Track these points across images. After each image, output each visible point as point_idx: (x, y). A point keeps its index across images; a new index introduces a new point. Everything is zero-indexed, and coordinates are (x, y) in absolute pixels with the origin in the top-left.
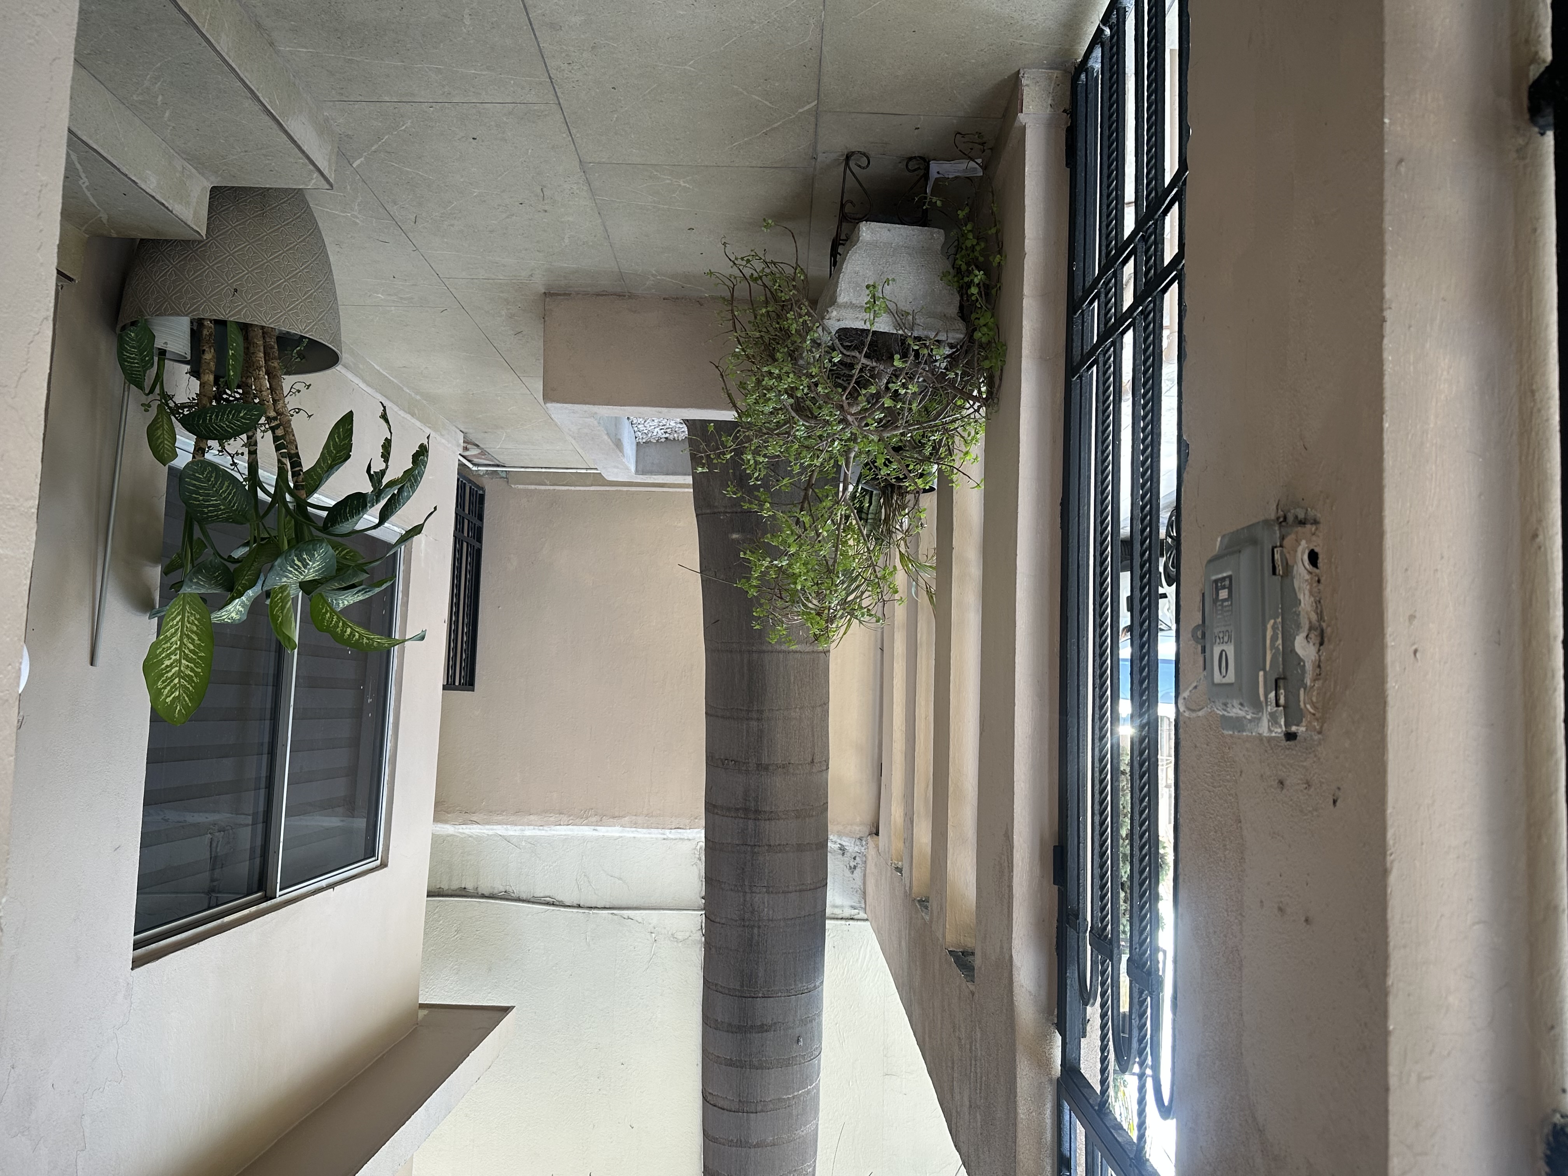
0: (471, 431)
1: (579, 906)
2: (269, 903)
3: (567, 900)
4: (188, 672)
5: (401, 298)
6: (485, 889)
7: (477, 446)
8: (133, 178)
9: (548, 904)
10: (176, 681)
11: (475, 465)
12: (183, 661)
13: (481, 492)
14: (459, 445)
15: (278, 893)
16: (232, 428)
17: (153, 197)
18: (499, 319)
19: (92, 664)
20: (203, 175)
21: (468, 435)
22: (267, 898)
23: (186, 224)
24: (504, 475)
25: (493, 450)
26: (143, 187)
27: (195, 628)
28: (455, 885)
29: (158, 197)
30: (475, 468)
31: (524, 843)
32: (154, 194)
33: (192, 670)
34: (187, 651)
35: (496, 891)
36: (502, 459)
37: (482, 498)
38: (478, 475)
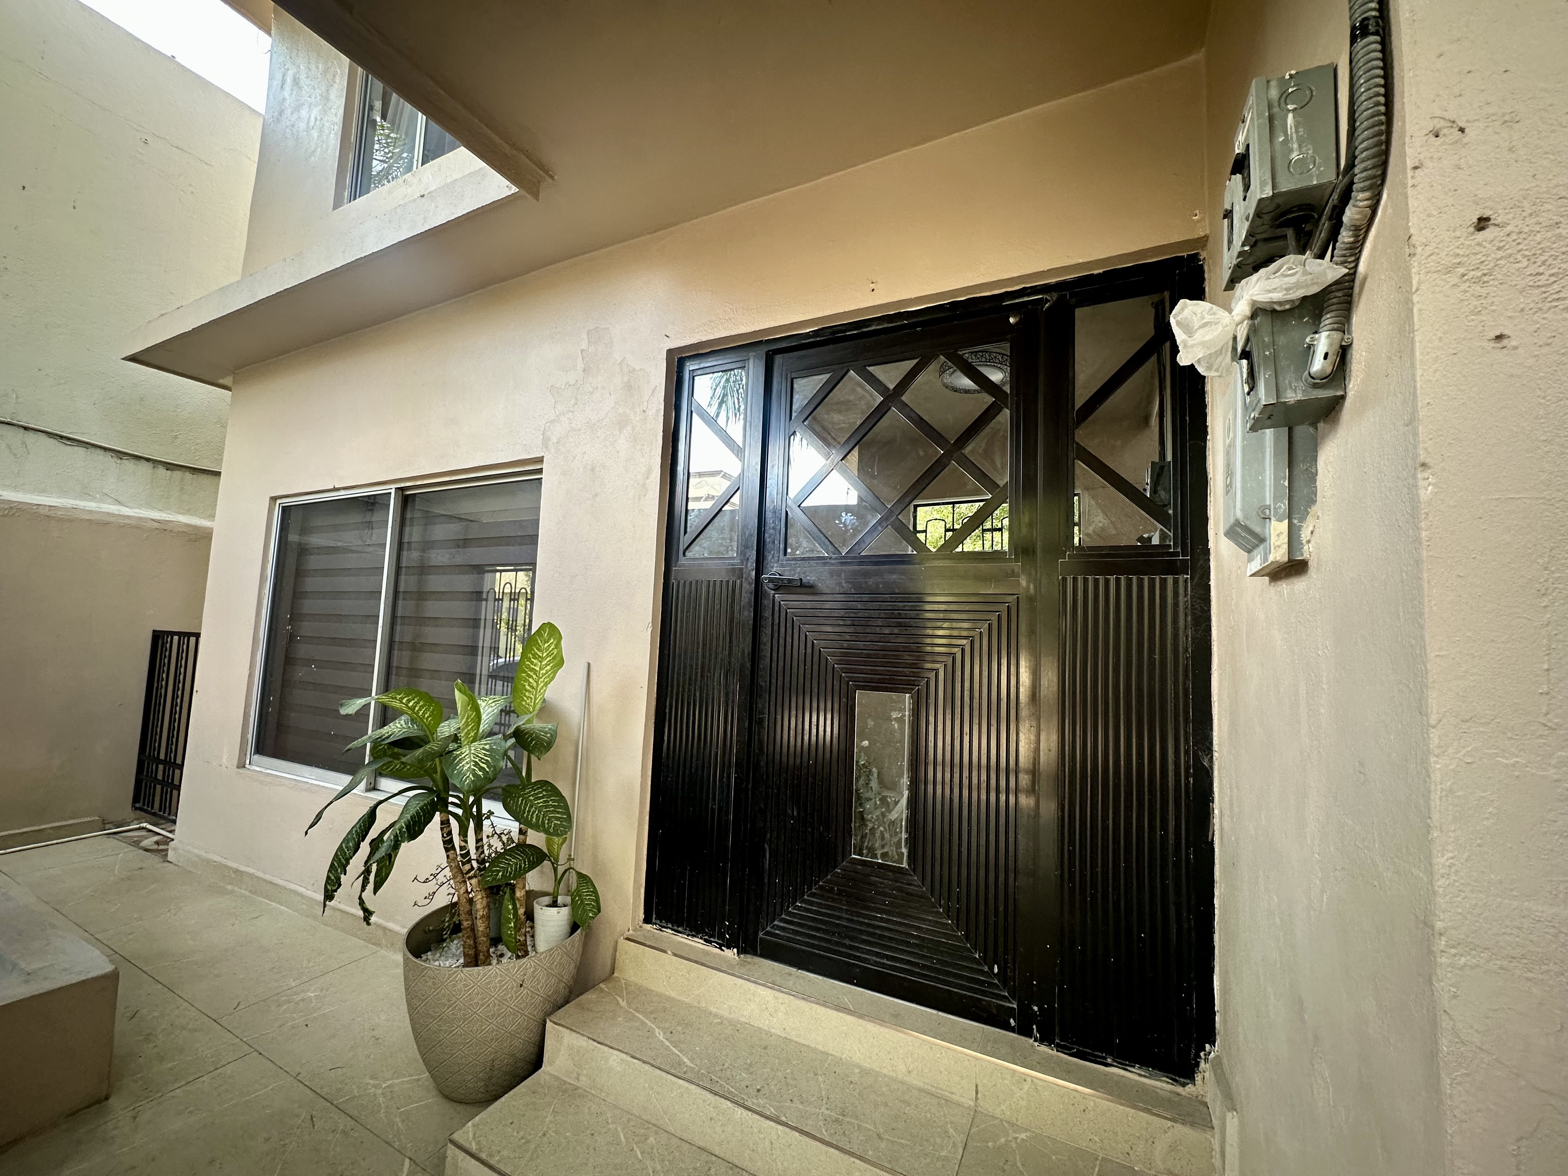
0: (159, 866)
1: (26, 428)
2: (402, 485)
3: (43, 437)
4: (535, 661)
5: (289, 1002)
6: (145, 467)
7: (147, 850)
8: (635, 1061)
9: (69, 439)
10: (545, 654)
11: (143, 828)
12: (538, 669)
13: (137, 805)
14: (175, 849)
15: (393, 491)
16: (507, 859)
17: (611, 1048)
18: (163, 1026)
19: (589, 664)
20: (557, 1078)
21: (161, 860)
22: (402, 489)
23: (571, 1029)
24: (107, 826)
25: (126, 850)
26: (624, 1056)
27: (527, 694)
28: (178, 474)
29: (606, 1049)
30: (144, 825)
31: (98, 496)
32: (611, 1050)
33: (532, 663)
34: (535, 676)
35: (134, 461)
36: (112, 842)
37: (136, 799)
38: (139, 820)
